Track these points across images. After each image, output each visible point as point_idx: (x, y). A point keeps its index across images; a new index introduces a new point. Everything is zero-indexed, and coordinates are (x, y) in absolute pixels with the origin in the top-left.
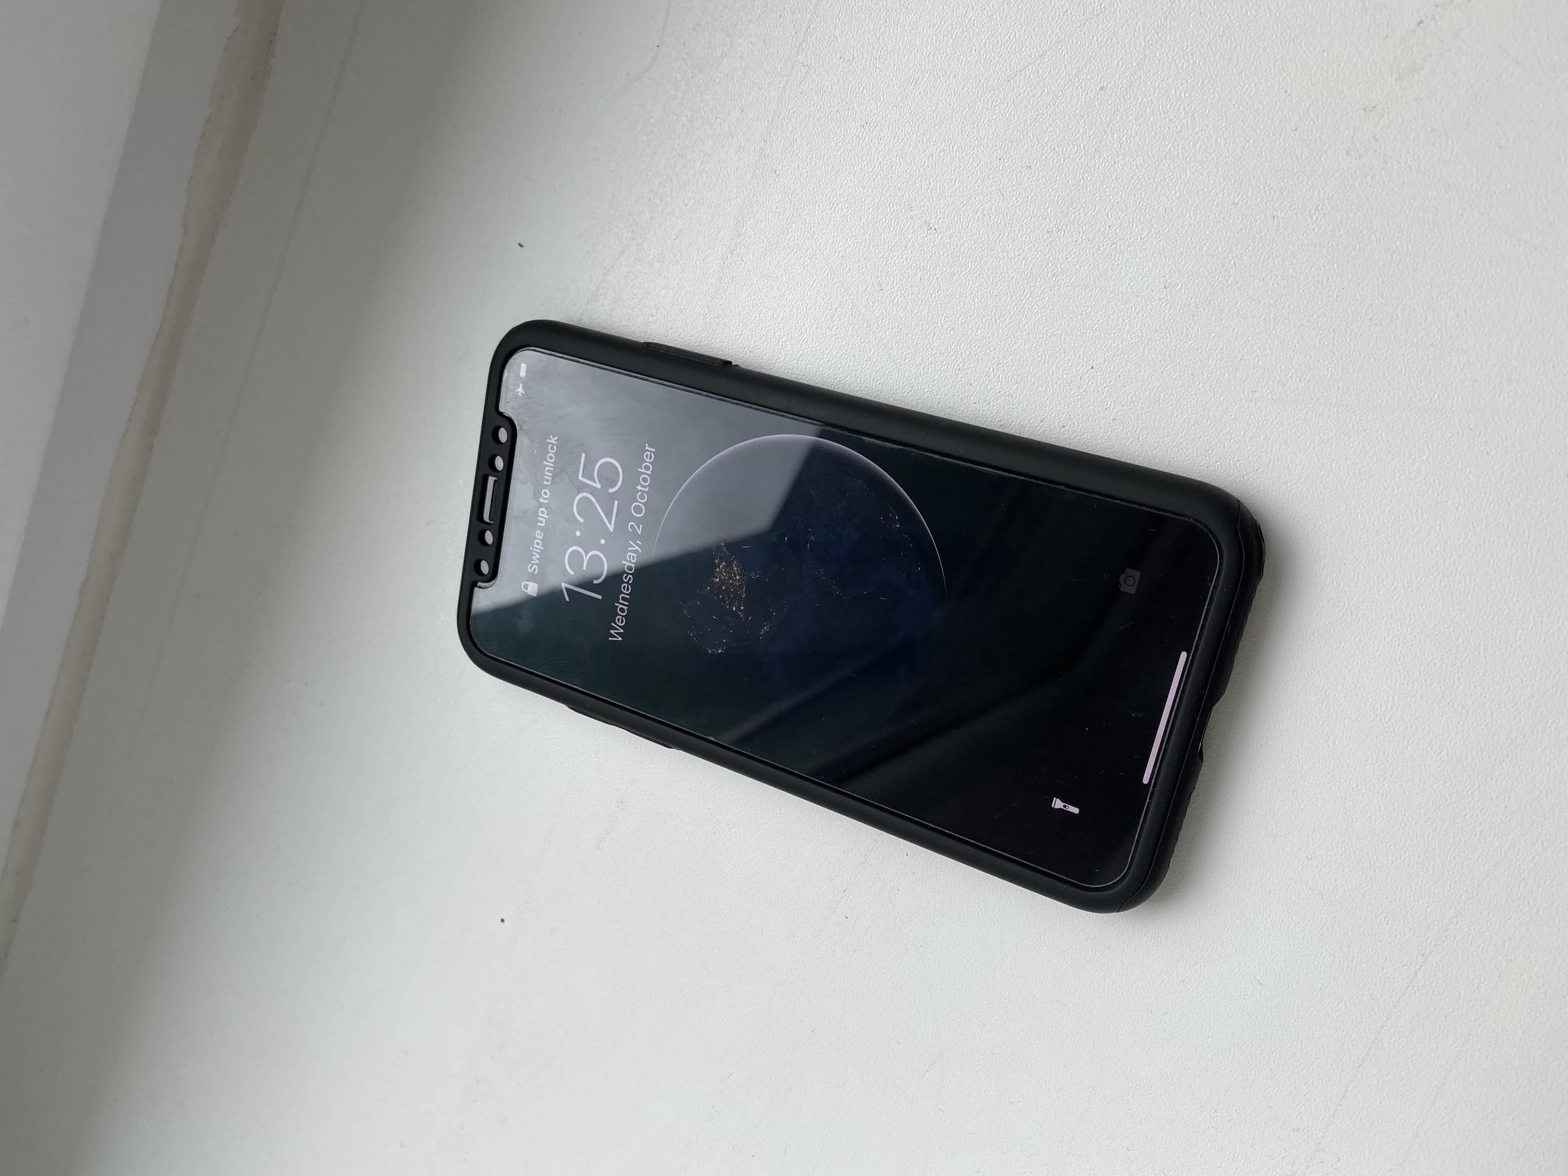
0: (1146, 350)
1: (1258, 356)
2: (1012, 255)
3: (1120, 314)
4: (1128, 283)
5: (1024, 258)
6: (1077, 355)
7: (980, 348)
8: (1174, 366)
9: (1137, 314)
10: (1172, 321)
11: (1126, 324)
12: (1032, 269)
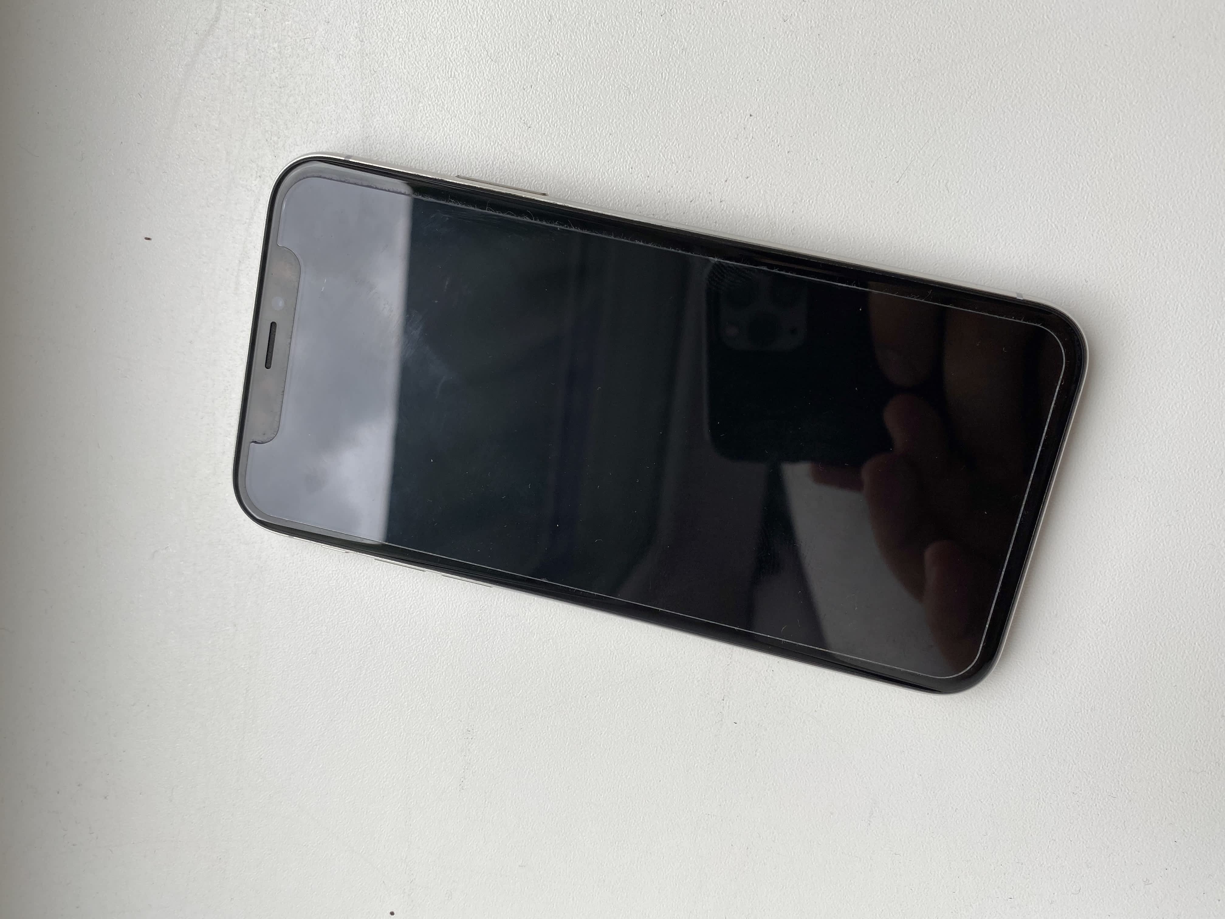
0: (791, 81)
1: (887, 45)
2: (638, 48)
3: (755, 61)
4: (750, 30)
5: (650, 46)
6: (733, 110)
7: (643, 141)
8: (821, 85)
9: (770, 53)
10: (802, 47)
11: (764, 66)
12: (660, 53)
